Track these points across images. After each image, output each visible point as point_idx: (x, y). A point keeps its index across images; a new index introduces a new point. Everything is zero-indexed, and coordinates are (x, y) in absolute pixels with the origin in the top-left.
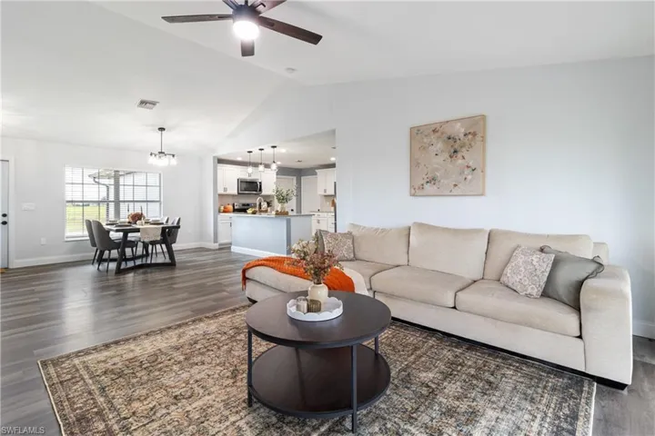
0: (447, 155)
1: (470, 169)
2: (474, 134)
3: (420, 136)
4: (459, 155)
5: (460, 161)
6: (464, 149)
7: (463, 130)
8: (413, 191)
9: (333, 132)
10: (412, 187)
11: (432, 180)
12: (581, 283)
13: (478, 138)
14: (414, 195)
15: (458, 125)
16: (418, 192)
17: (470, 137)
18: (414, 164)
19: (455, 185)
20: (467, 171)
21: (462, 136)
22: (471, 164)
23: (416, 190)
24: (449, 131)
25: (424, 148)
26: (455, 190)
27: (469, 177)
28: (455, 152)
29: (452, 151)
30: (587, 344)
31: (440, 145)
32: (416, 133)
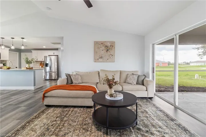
0: (105, 51)
1: (111, 55)
2: (113, 46)
3: (98, 45)
4: (109, 51)
5: (109, 53)
6: (110, 50)
7: (110, 45)
8: (95, 60)
9: (63, 37)
10: (95, 59)
11: (101, 57)
12: (143, 80)
13: (113, 47)
14: (95, 62)
15: (109, 43)
16: (97, 61)
17: (112, 47)
18: (95, 52)
19: (108, 59)
20: (111, 56)
21: (109, 46)
22: (112, 54)
23: (96, 60)
24: (106, 44)
25: (99, 48)
26: (107, 60)
27: (111, 57)
28: (108, 50)
29: (107, 50)
30: (148, 92)
31: (103, 48)
32: (96, 43)
